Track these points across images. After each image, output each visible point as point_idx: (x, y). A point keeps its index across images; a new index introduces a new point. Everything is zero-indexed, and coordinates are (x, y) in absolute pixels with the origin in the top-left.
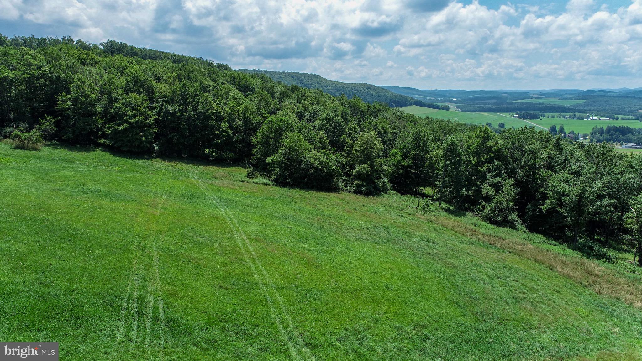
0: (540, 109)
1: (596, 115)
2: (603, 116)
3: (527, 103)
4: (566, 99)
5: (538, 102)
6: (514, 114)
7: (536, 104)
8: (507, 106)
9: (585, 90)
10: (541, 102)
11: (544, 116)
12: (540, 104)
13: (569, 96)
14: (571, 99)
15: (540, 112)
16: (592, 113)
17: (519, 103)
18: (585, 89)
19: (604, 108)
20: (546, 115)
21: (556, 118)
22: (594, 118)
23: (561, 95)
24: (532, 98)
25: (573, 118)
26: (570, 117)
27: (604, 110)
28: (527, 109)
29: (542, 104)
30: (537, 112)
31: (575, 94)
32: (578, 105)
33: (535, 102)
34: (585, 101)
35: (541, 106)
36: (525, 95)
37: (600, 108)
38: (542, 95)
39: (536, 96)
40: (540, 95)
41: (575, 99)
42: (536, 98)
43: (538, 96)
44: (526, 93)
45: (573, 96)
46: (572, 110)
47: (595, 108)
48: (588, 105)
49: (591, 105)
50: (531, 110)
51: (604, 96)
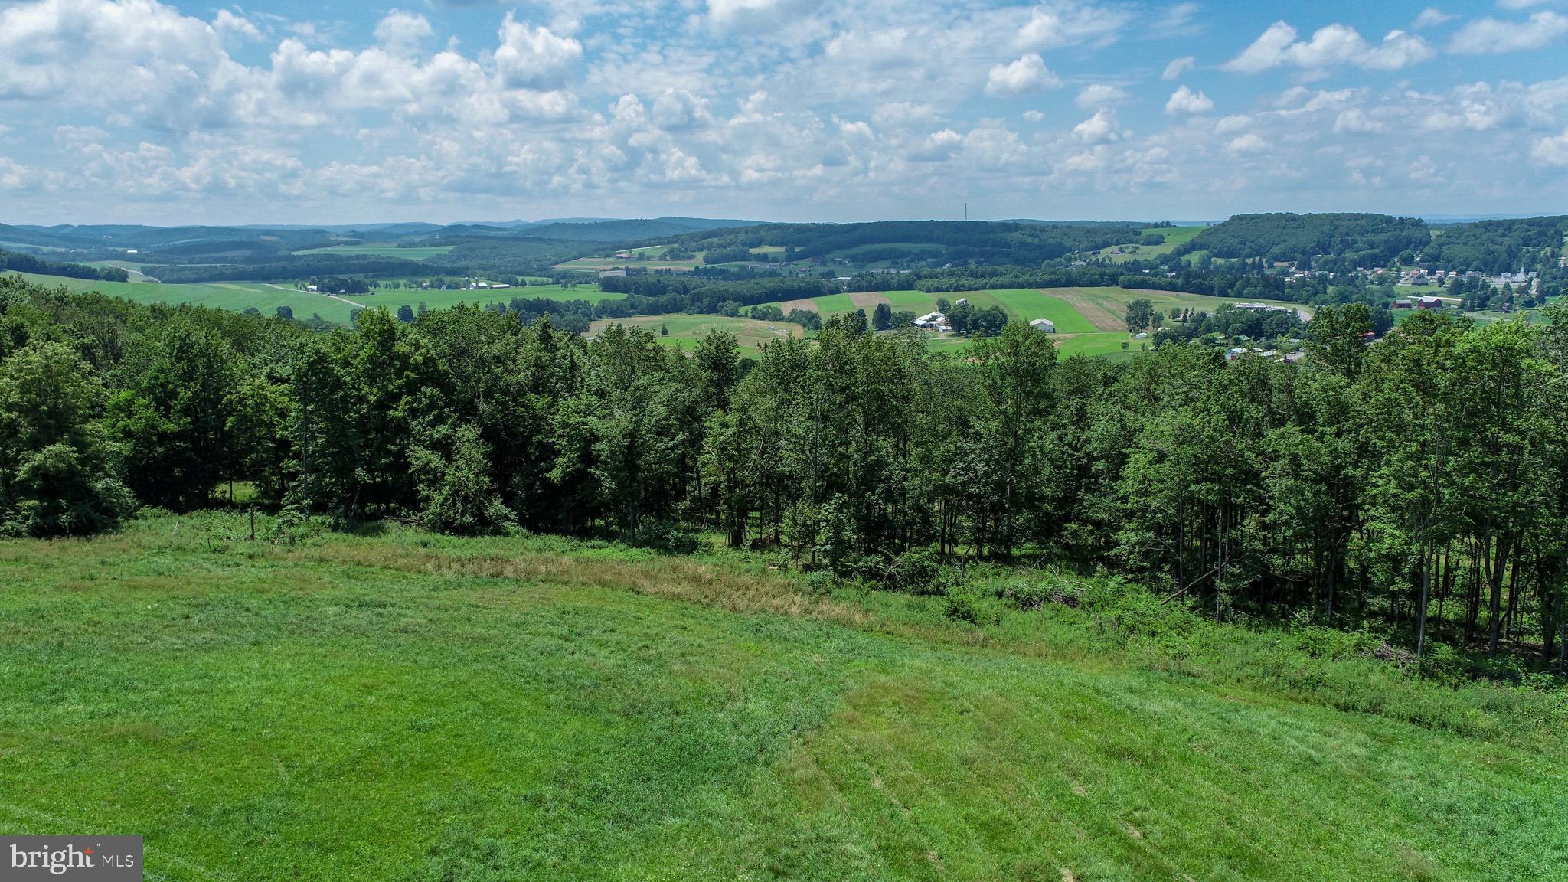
0: (363, 269)
1: (482, 277)
2: (496, 280)
3: (329, 257)
4: (412, 245)
5: (353, 254)
6: (307, 284)
7: (349, 258)
8: (281, 264)
9: (445, 224)
10: (361, 253)
11: (377, 285)
12: (358, 257)
13: (417, 239)
14: (422, 244)
15: (366, 277)
16: (474, 275)
17: (309, 255)
18: (445, 222)
19: (491, 262)
20: (382, 283)
21: (402, 288)
22: (481, 284)
23: (398, 236)
24: (338, 244)
25: (439, 287)
26: (432, 286)
27: (494, 266)
28: (330, 271)
29: (365, 257)
30: (359, 277)
31: (428, 233)
32: (439, 257)
33: (347, 253)
34: (451, 248)
35: (362, 262)
36: (317, 236)
37: (485, 262)
38: (358, 236)
39: (345, 239)
40: (352, 236)
41: (431, 245)
42: (346, 243)
43: (349, 239)
44: (319, 231)
45: (422, 238)
46: (432, 268)
47: (475, 263)
48: (458, 258)
49: (465, 257)
50: (341, 273)
51: (485, 237)
